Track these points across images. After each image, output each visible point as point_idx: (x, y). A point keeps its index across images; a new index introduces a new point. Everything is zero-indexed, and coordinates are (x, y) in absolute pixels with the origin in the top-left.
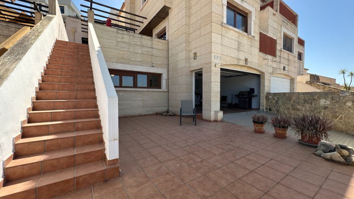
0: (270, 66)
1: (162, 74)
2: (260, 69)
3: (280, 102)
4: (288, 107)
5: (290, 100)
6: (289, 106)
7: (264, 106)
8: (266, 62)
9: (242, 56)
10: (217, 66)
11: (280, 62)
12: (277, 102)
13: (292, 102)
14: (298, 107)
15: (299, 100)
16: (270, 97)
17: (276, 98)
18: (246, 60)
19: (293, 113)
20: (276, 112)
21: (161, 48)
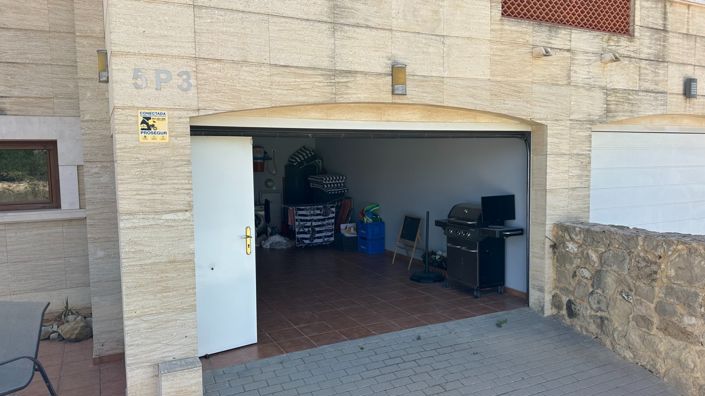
0: (590, 88)
1: (54, 143)
2: (510, 106)
3: (610, 280)
4: (644, 311)
5: (652, 277)
6: (649, 308)
7: (541, 290)
8: (554, 66)
9: (366, 54)
10: (161, 126)
11: (660, 60)
12: (598, 278)
13: (659, 292)
14: (688, 321)
15: (690, 282)
16: (572, 247)
17: (594, 257)
18: (397, 72)
19: (662, 347)
20: (593, 328)
21: (43, 24)
